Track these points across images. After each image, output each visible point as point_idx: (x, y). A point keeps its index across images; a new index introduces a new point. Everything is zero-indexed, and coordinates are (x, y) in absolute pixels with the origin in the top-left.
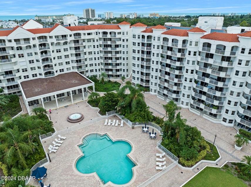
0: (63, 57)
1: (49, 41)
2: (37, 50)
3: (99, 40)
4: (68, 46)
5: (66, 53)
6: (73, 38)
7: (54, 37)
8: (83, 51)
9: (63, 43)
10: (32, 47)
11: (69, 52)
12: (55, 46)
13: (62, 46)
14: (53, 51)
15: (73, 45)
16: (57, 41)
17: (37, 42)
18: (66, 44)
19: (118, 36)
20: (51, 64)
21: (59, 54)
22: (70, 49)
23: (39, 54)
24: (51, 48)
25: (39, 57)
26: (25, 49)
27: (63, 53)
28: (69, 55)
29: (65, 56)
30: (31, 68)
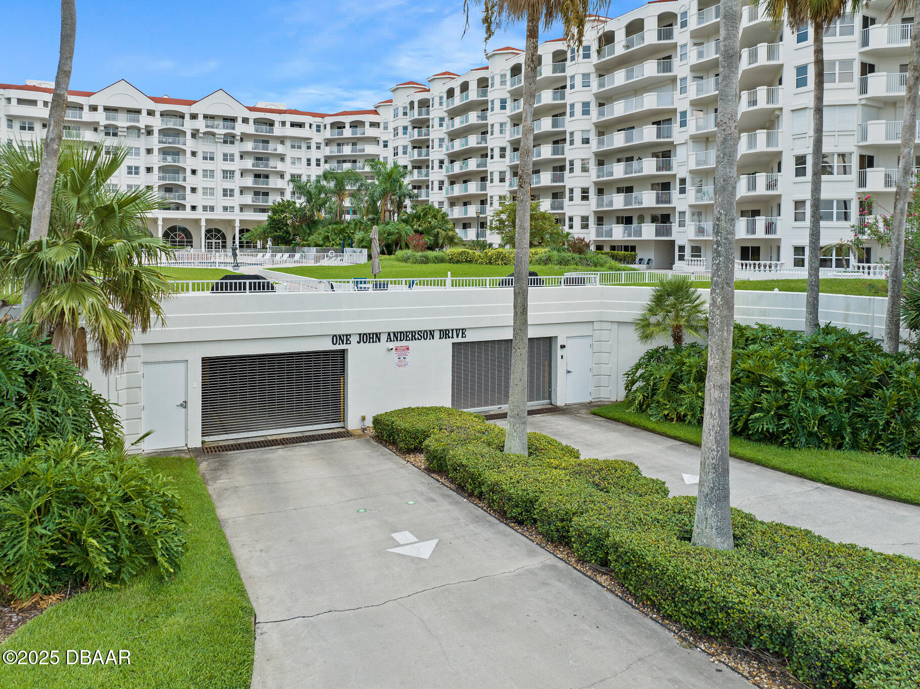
0: (219, 175)
1: (188, 125)
2: (154, 142)
3: (322, 146)
4: (235, 149)
5: (228, 166)
6: (250, 129)
7: (201, 117)
8: (276, 168)
9: (223, 137)
10: (143, 131)
11: (237, 165)
12: (200, 141)
13: (219, 144)
14: (194, 154)
15: (249, 146)
16: (207, 126)
17: (157, 123)
18: (232, 143)
19: (370, 132)
20: (181, 183)
21: (209, 165)
22: (242, 157)
23: (156, 152)
24: (189, 144)
25: (156, 161)
26: (125, 134)
27: (219, 165)
28: (234, 171)
29: (223, 174)
30: (129, 186)
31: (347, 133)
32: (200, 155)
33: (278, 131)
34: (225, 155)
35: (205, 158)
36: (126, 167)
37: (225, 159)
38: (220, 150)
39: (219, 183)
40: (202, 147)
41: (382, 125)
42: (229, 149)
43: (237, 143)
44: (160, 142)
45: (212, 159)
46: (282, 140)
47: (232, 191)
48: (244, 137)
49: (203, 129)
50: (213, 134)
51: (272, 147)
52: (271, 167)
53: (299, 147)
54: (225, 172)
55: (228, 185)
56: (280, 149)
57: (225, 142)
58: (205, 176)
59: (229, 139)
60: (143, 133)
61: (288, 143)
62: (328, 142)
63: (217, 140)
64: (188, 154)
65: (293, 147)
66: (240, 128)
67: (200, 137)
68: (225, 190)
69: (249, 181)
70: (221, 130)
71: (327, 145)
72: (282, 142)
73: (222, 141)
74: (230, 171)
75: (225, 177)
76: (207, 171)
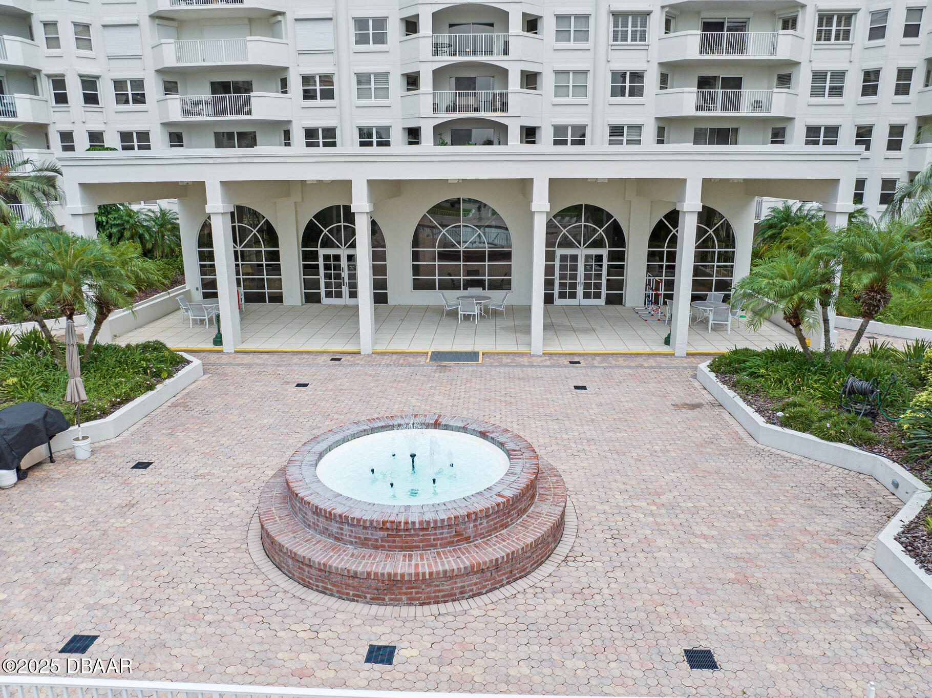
0: (602, 28)
20: (496, 59)
28: (648, 14)
29: (616, 25)
30: (362, 79)
36: (352, 24)
39: (602, 56)
47: (638, 76)
54: (619, 17)
55: (628, 61)
58: (562, 34)
68: (618, 76)
69: (688, 45)
74: (636, 15)
75: (619, 36)
76: (568, 17)
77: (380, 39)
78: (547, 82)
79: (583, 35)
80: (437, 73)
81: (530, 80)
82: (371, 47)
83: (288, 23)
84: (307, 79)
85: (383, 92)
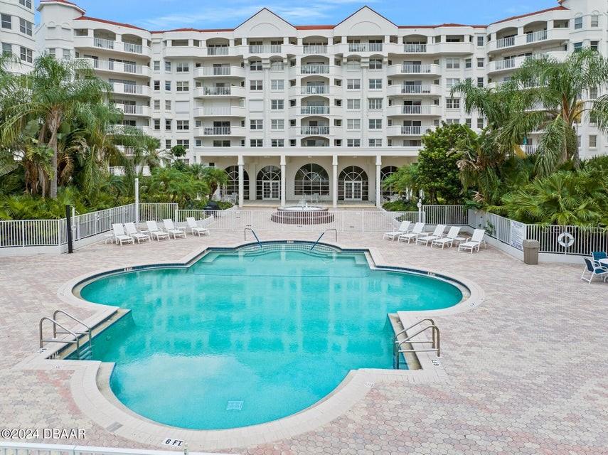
0: (365, 104)
1: (331, 51)
2: (297, 73)
3: (485, 62)
4: (382, 74)
5: (376, 94)
6: (399, 49)
7: (344, 40)
8: (429, 92)
9: (368, 60)
10: (285, 61)
11: (384, 92)
12: (345, 67)
13: (365, 70)
14: (338, 82)
15: (398, 69)
16: (351, 50)
17: (299, 52)
18: (379, 67)
19: (554, 34)
20: (325, 115)
21: (354, 94)
22: (390, 83)
23: (298, 83)
24: (333, 72)
25: (299, 92)
26: (269, 66)
27: (366, 93)
28: (382, 99)
29: (370, 102)
30: (274, 121)
31: (521, 40)
32: (345, 84)
33: (431, 48)
34: (372, 81)
35: (350, 87)
36: (270, 102)
37: (372, 87)
38: (366, 75)
39: (365, 114)
40: (346, 74)
41: (572, 23)
42: (376, 74)
43: (385, 67)
44: (303, 72)
45: (357, 87)
46: (436, 59)
47: (379, 121)
48: (392, 59)
49: (347, 54)
50: (358, 59)
51: (424, 69)
52: (424, 92)
53: (457, 66)
54: (371, 100)
55: (375, 115)
56: (434, 69)
57: (372, 67)
58: (350, 106)
59: (376, 62)
60: (286, 64)
61: (444, 63)
62: (493, 56)
63: (362, 65)
64: (332, 83)
65: (449, 66)
66: (387, 49)
67: (345, 64)
68: (372, 121)
69: (398, 110)
70: (366, 53)
71: (491, 60)
72: (437, 62)
73: (368, 65)
74: (377, 99)
75: (371, 106)
76: (352, 100)
77: (281, 107)
78: (345, 123)
79: (358, 106)
80: (303, 121)
81: (338, 122)
82: (278, 110)
83: (246, 102)
84: (253, 121)
85: (281, 126)
